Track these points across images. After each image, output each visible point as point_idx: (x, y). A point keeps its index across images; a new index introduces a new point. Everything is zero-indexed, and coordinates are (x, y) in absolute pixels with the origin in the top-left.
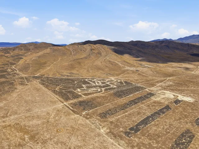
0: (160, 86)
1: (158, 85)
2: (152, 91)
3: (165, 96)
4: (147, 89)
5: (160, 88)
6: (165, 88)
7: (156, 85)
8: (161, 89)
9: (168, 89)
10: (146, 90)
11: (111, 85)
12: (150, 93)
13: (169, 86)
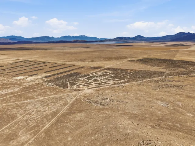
11: (85, 80)
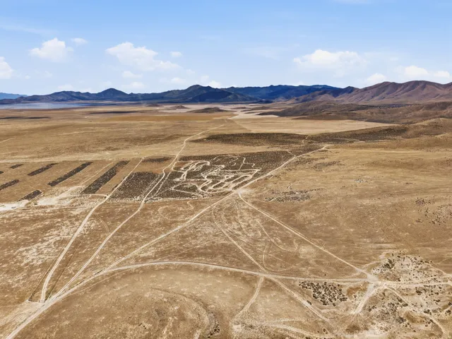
0: (77, 218)
1: (85, 222)
2: (93, 197)
3: (58, 197)
4: (108, 197)
5: (75, 213)
6: (61, 216)
7: (93, 216)
8: (71, 209)
9: (52, 217)
10: (111, 195)
12: (94, 193)
13: (46, 229)
